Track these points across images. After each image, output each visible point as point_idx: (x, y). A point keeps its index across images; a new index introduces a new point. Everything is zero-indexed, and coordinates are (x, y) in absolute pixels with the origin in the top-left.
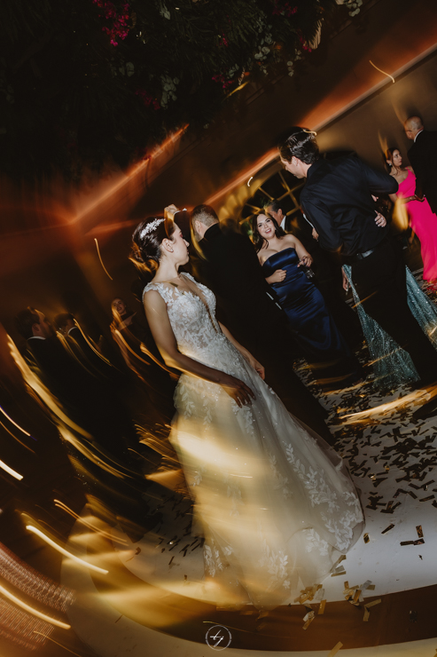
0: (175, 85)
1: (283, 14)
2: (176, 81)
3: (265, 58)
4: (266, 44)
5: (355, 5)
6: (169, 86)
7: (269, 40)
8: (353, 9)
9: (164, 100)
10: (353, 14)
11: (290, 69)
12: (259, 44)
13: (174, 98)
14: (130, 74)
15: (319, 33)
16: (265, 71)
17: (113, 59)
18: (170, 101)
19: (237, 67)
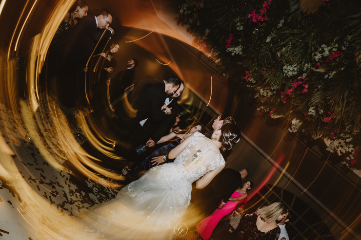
0: (239, 53)
1: (282, 97)
2: (241, 53)
3: (262, 94)
4: (267, 93)
5: (293, 129)
6: (238, 50)
7: (270, 94)
8: (291, 129)
9: (230, 49)
10: (289, 130)
11: (260, 108)
12: (267, 89)
13: (233, 54)
14: (238, 28)
15: (278, 117)
16: (256, 96)
17: (243, 18)
18: (231, 53)
19: (254, 82)
